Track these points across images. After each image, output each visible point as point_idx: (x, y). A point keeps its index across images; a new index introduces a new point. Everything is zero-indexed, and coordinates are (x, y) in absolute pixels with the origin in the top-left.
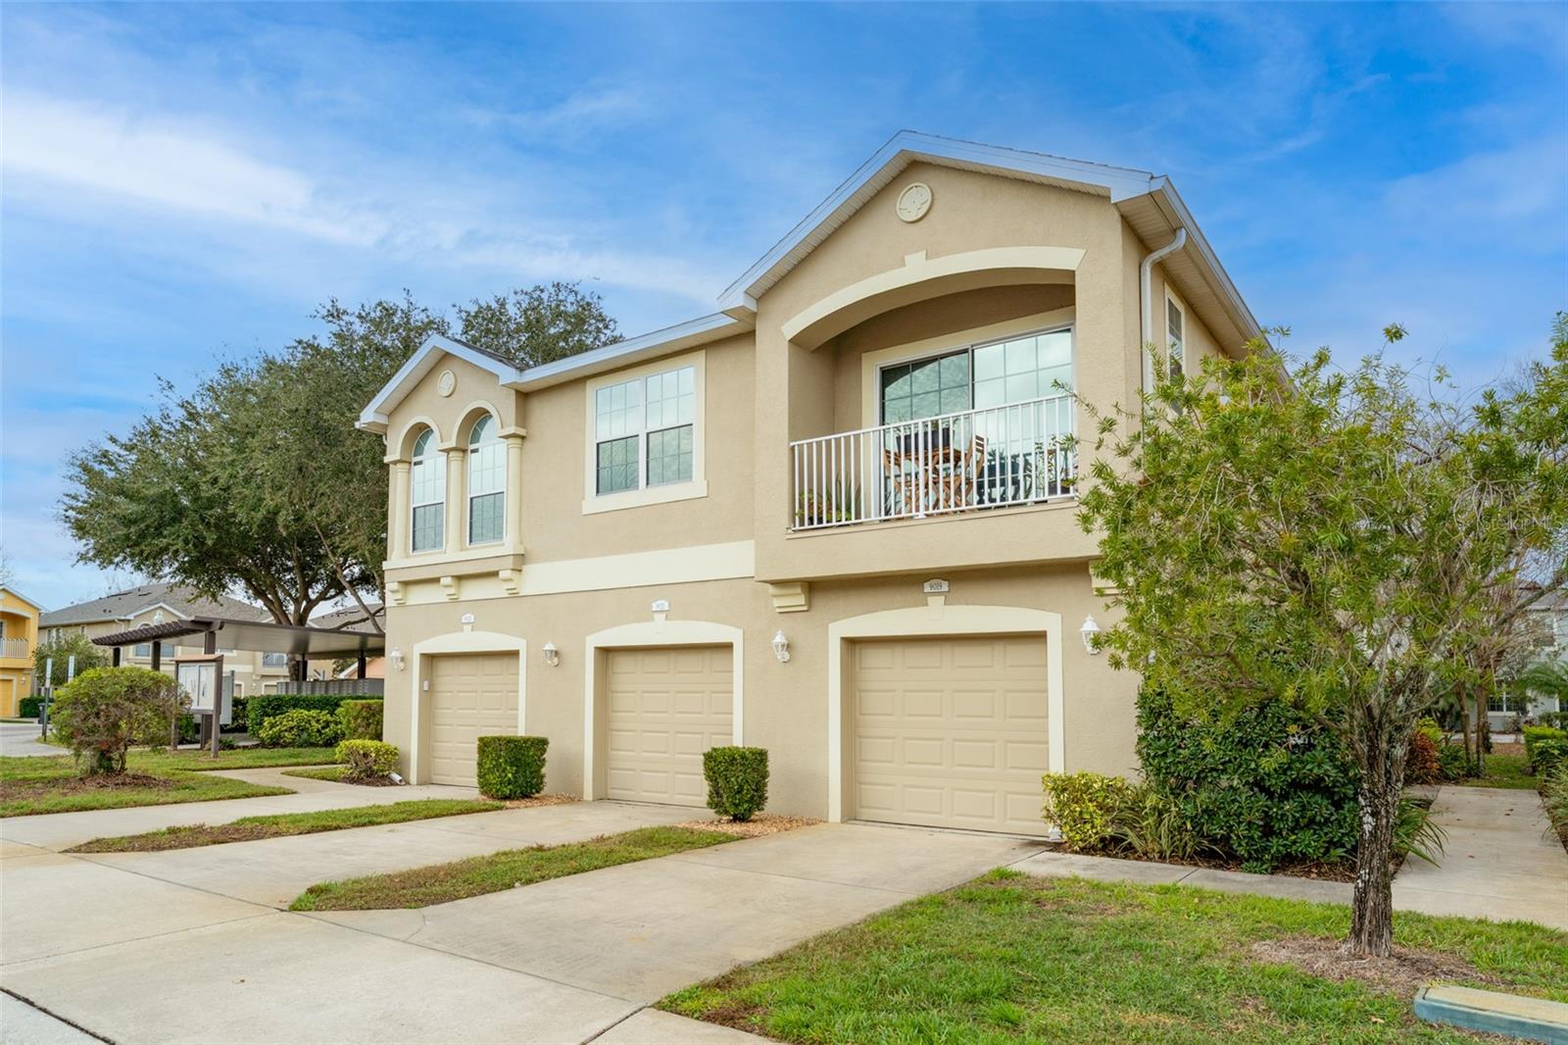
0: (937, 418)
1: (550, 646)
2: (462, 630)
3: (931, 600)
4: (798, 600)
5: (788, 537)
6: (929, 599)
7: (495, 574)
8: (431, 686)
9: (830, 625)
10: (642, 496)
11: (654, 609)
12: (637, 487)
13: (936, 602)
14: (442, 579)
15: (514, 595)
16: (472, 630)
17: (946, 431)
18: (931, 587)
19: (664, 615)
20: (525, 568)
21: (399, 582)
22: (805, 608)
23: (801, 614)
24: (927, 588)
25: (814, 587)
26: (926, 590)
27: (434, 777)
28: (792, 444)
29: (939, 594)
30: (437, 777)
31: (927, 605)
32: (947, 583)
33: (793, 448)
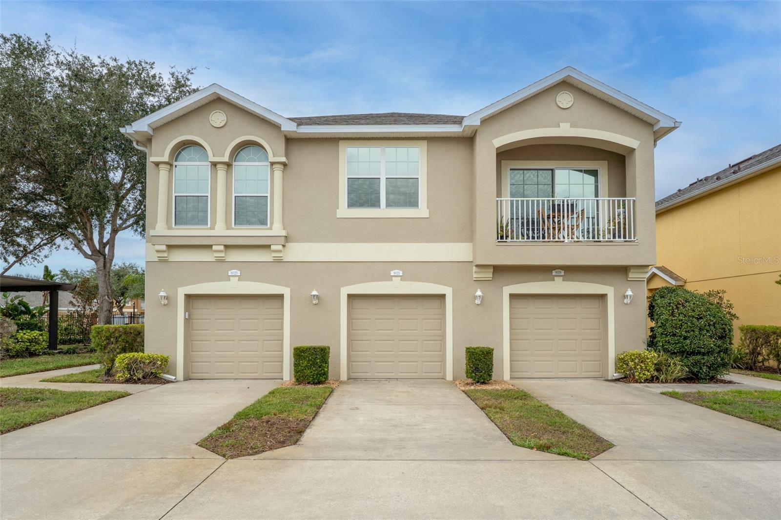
0: (568, 199)
1: (315, 293)
2: (229, 280)
3: (556, 278)
4: (489, 275)
5: (497, 244)
6: (555, 278)
7: (268, 247)
8: (189, 315)
9: (503, 287)
10: (383, 211)
11: (392, 275)
12: (379, 206)
13: (558, 280)
14: (213, 246)
15: (279, 261)
16: (239, 280)
17: (572, 205)
18: (556, 273)
19: (400, 278)
20: (288, 245)
21: (166, 245)
22: (491, 279)
23: (486, 281)
24: (554, 273)
25: (499, 270)
26: (553, 274)
27: (191, 374)
28: (497, 199)
29: (559, 276)
30: (193, 374)
31: (554, 280)
32: (563, 271)
33: (497, 201)
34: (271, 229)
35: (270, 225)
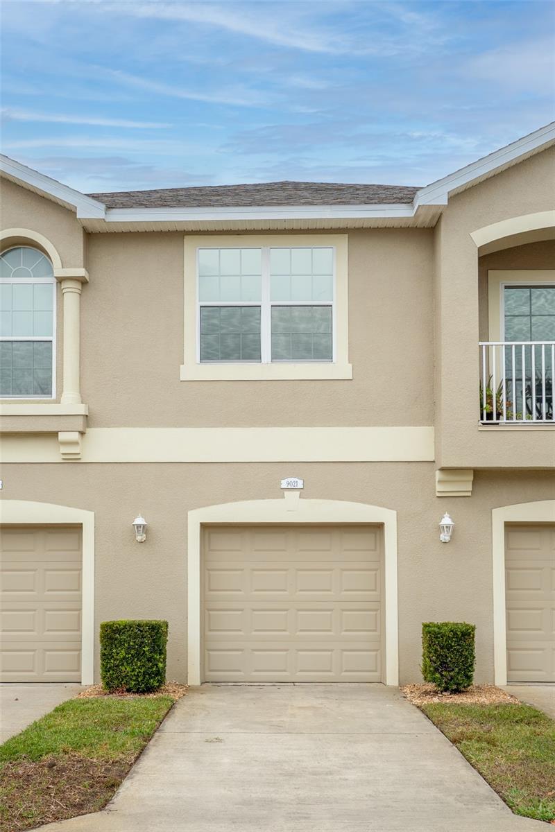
1: (139, 521)
4: (464, 486)
5: (480, 428)
7: (54, 435)
9: (493, 510)
10: (265, 368)
11: (282, 487)
12: (259, 358)
15: (73, 462)
19: (299, 493)
20: (89, 431)
22: (469, 494)
23: (461, 499)
25: (484, 477)
28: (481, 343)
33: (481, 347)
34: (58, 401)
35: (57, 395)
